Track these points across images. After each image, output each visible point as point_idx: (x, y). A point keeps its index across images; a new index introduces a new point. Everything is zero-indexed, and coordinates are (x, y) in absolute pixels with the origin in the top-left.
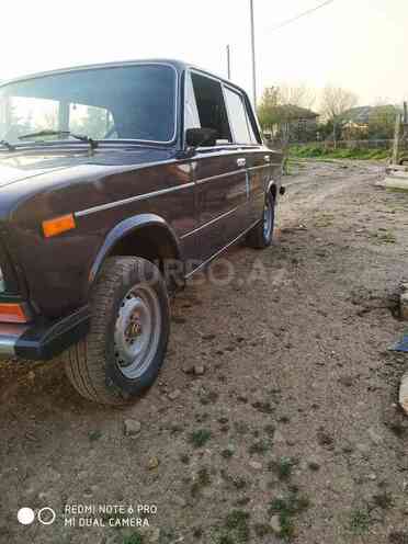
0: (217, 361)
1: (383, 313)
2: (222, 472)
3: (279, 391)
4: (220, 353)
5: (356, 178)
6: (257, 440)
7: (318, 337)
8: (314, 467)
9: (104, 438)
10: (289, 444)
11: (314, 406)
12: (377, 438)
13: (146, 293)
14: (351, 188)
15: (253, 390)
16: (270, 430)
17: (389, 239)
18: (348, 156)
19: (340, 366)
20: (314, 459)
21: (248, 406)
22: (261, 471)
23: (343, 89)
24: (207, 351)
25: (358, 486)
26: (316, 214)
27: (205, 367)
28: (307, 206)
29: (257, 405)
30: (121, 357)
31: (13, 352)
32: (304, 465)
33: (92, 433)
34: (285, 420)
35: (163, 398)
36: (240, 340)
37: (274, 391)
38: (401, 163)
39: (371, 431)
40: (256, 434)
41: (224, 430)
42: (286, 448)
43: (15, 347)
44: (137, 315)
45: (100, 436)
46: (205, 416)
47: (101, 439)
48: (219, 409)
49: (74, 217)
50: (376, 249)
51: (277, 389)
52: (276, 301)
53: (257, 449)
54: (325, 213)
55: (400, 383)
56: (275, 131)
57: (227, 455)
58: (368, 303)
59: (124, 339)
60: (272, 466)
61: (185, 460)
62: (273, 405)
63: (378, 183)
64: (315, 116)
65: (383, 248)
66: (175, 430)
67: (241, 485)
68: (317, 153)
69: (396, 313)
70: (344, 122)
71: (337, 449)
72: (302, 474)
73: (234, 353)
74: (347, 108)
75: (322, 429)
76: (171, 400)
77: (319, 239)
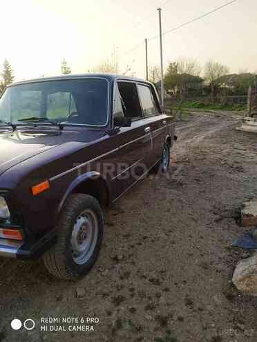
0: (131, 252)
1: (230, 221)
2: (129, 321)
3: (165, 271)
4: (133, 246)
5: (224, 124)
6: (151, 302)
7: (191, 236)
8: (181, 319)
9: (65, 299)
10: (168, 304)
11: (184, 281)
12: (219, 302)
13: (90, 214)
14: (221, 131)
15: (150, 271)
16: (158, 296)
17: (240, 169)
18: (221, 108)
19: (202, 255)
20: (181, 314)
21: (147, 281)
22: (151, 320)
23: (219, 63)
24: (126, 245)
25: (204, 331)
26: (198, 151)
27: (123, 256)
28: (192, 144)
29: (152, 280)
30: (75, 253)
31: (15, 256)
32: (175, 318)
33: (58, 296)
34: (167, 290)
35: (99, 275)
36: (145, 238)
37: (162, 272)
38: (252, 116)
39: (215, 297)
40: (150, 298)
41: (132, 296)
42: (166, 307)
43: (17, 254)
44: (84, 227)
45: (62, 298)
46: (122, 287)
47: (63, 300)
48: (131, 282)
49: (49, 181)
50: (232, 176)
51: (164, 270)
52: (168, 211)
53: (150, 308)
54: (203, 150)
55: (234, 268)
56: (176, 90)
57: (133, 310)
58: (223, 214)
59: (76, 242)
60: (158, 318)
61: (109, 314)
62: (161, 280)
63: (238, 128)
64: (201, 81)
65: (236, 176)
66: (105, 295)
67: (139, 329)
68: (202, 106)
69: (238, 221)
70: (219, 84)
71: (195, 308)
72: (174, 323)
73: (141, 246)
74: (222, 75)
75: (187, 296)
76: (103, 276)
77: (197, 169)
